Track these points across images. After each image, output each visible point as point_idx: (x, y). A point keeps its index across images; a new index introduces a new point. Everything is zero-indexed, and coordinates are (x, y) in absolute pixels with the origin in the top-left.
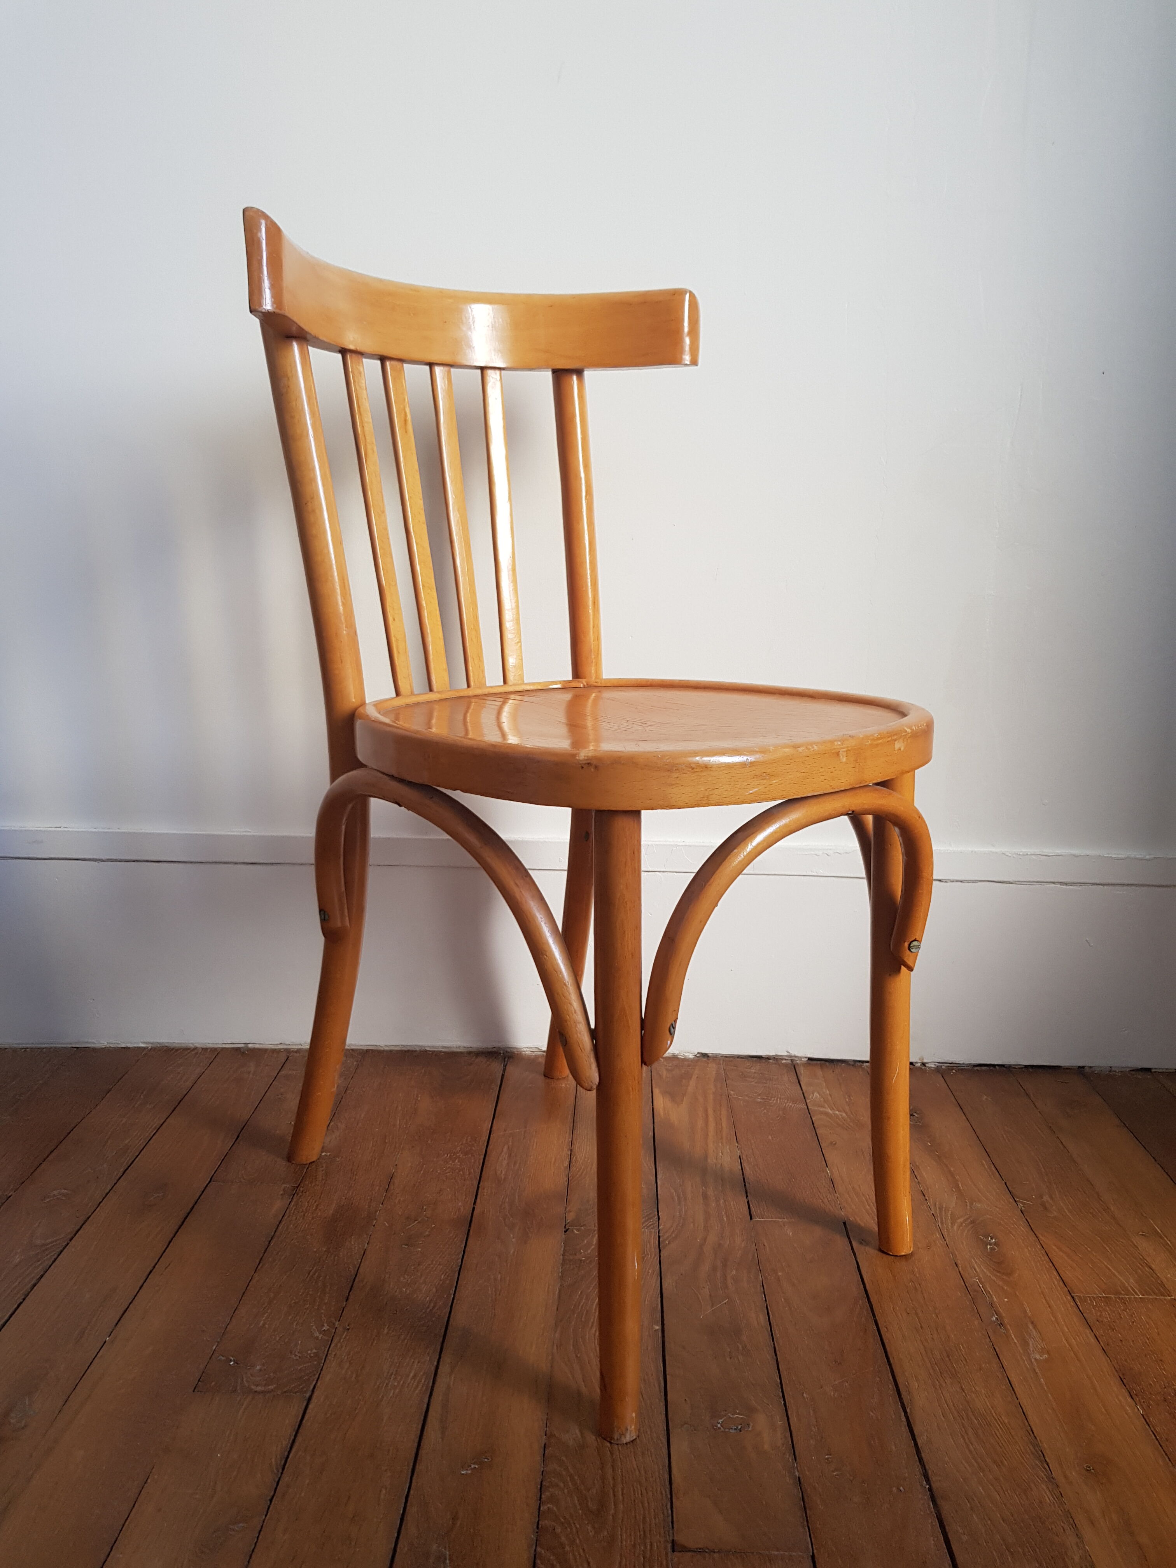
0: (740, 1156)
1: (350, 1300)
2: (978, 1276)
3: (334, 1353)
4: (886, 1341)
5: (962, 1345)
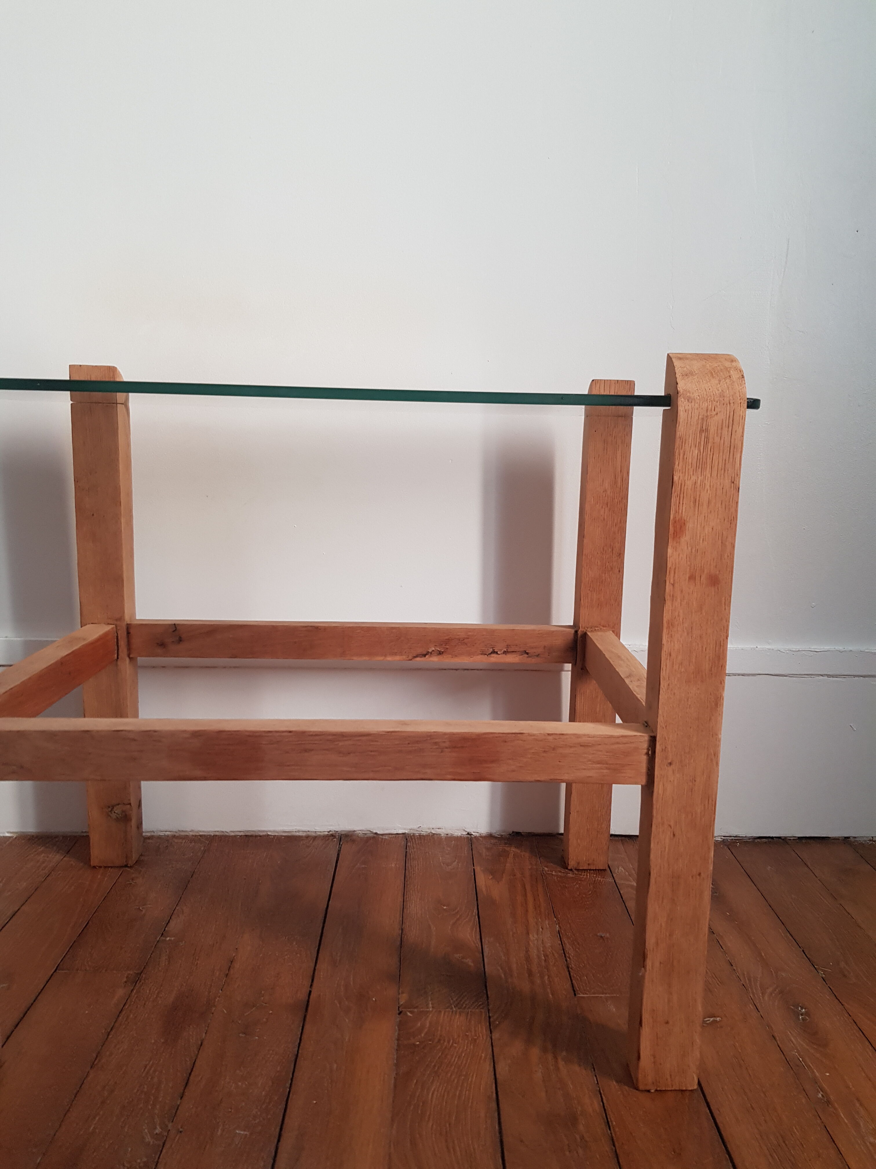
0: (558, 931)
1: (183, 1098)
2: (796, 1048)
3: (165, 1161)
4: (720, 1125)
5: (796, 1128)
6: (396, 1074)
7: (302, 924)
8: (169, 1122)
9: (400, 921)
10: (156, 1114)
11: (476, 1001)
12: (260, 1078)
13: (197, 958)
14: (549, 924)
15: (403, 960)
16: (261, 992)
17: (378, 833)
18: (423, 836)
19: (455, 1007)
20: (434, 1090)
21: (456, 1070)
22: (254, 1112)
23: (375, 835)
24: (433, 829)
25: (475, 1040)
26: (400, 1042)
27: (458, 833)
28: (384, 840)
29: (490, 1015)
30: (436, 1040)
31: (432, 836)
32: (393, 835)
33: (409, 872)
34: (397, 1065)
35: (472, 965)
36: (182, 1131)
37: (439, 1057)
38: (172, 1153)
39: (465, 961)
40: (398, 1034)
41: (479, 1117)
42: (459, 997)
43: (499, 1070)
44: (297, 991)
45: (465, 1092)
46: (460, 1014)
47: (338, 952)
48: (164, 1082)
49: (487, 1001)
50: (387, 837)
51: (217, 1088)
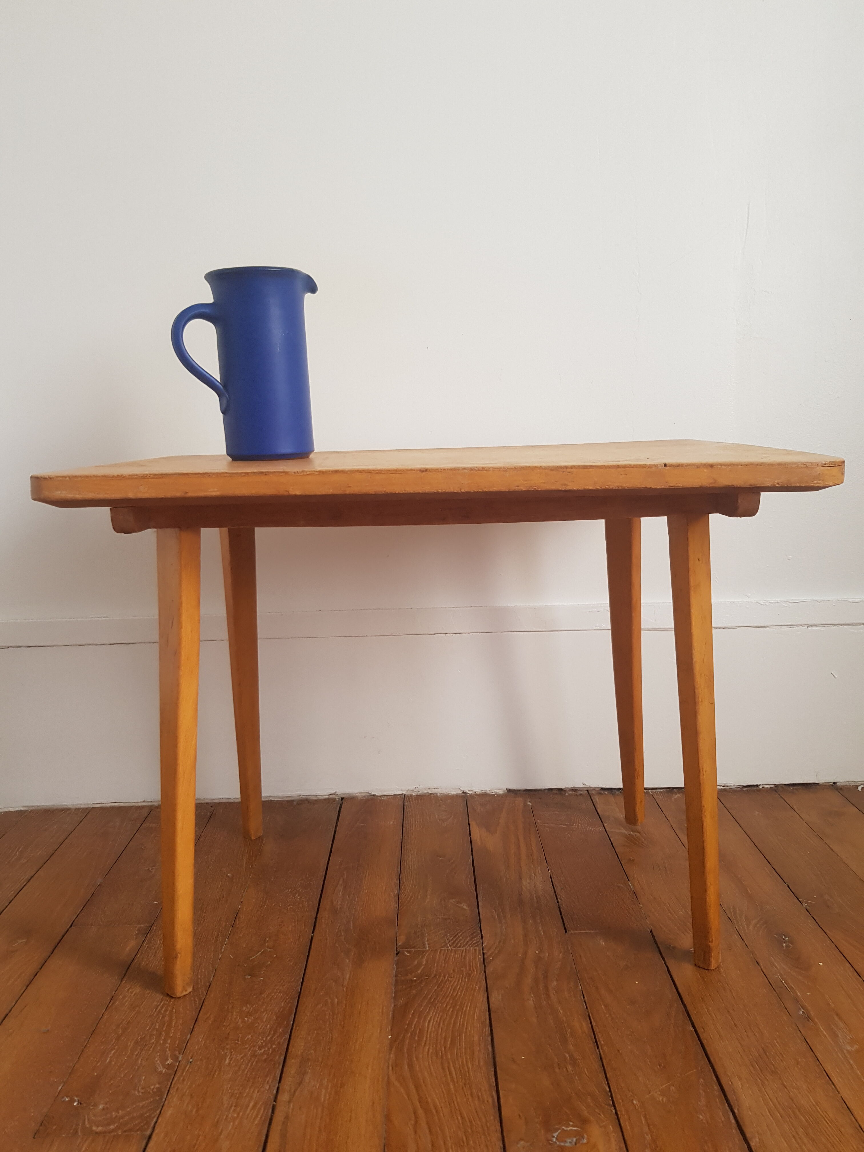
0: (551, 876)
1: (193, 1033)
2: (780, 973)
3: (177, 1087)
4: (704, 1042)
5: (776, 1040)
6: (394, 1006)
7: (304, 878)
8: (179, 1054)
10: (167, 1047)
11: (471, 940)
12: (265, 1013)
13: (204, 911)
14: (541, 870)
15: (400, 907)
16: (266, 939)
17: (377, 794)
18: (420, 796)
19: (450, 946)
20: (431, 1018)
21: (451, 1001)
22: (260, 1043)
23: (374, 797)
24: (429, 789)
25: (470, 974)
26: (398, 978)
27: (453, 792)
28: (382, 802)
29: (484, 952)
30: (433, 976)
31: (428, 795)
32: (391, 797)
33: (406, 828)
34: (395, 998)
35: (467, 908)
36: (192, 1061)
37: (435, 990)
38: (184, 1080)
39: (460, 905)
40: (396, 971)
41: (473, 1040)
42: (454, 937)
43: (492, 1000)
44: (300, 937)
45: (460, 1019)
46: (455, 952)
47: (339, 901)
48: (175, 1020)
49: (481, 940)
50: (385, 798)
51: (224, 1024)
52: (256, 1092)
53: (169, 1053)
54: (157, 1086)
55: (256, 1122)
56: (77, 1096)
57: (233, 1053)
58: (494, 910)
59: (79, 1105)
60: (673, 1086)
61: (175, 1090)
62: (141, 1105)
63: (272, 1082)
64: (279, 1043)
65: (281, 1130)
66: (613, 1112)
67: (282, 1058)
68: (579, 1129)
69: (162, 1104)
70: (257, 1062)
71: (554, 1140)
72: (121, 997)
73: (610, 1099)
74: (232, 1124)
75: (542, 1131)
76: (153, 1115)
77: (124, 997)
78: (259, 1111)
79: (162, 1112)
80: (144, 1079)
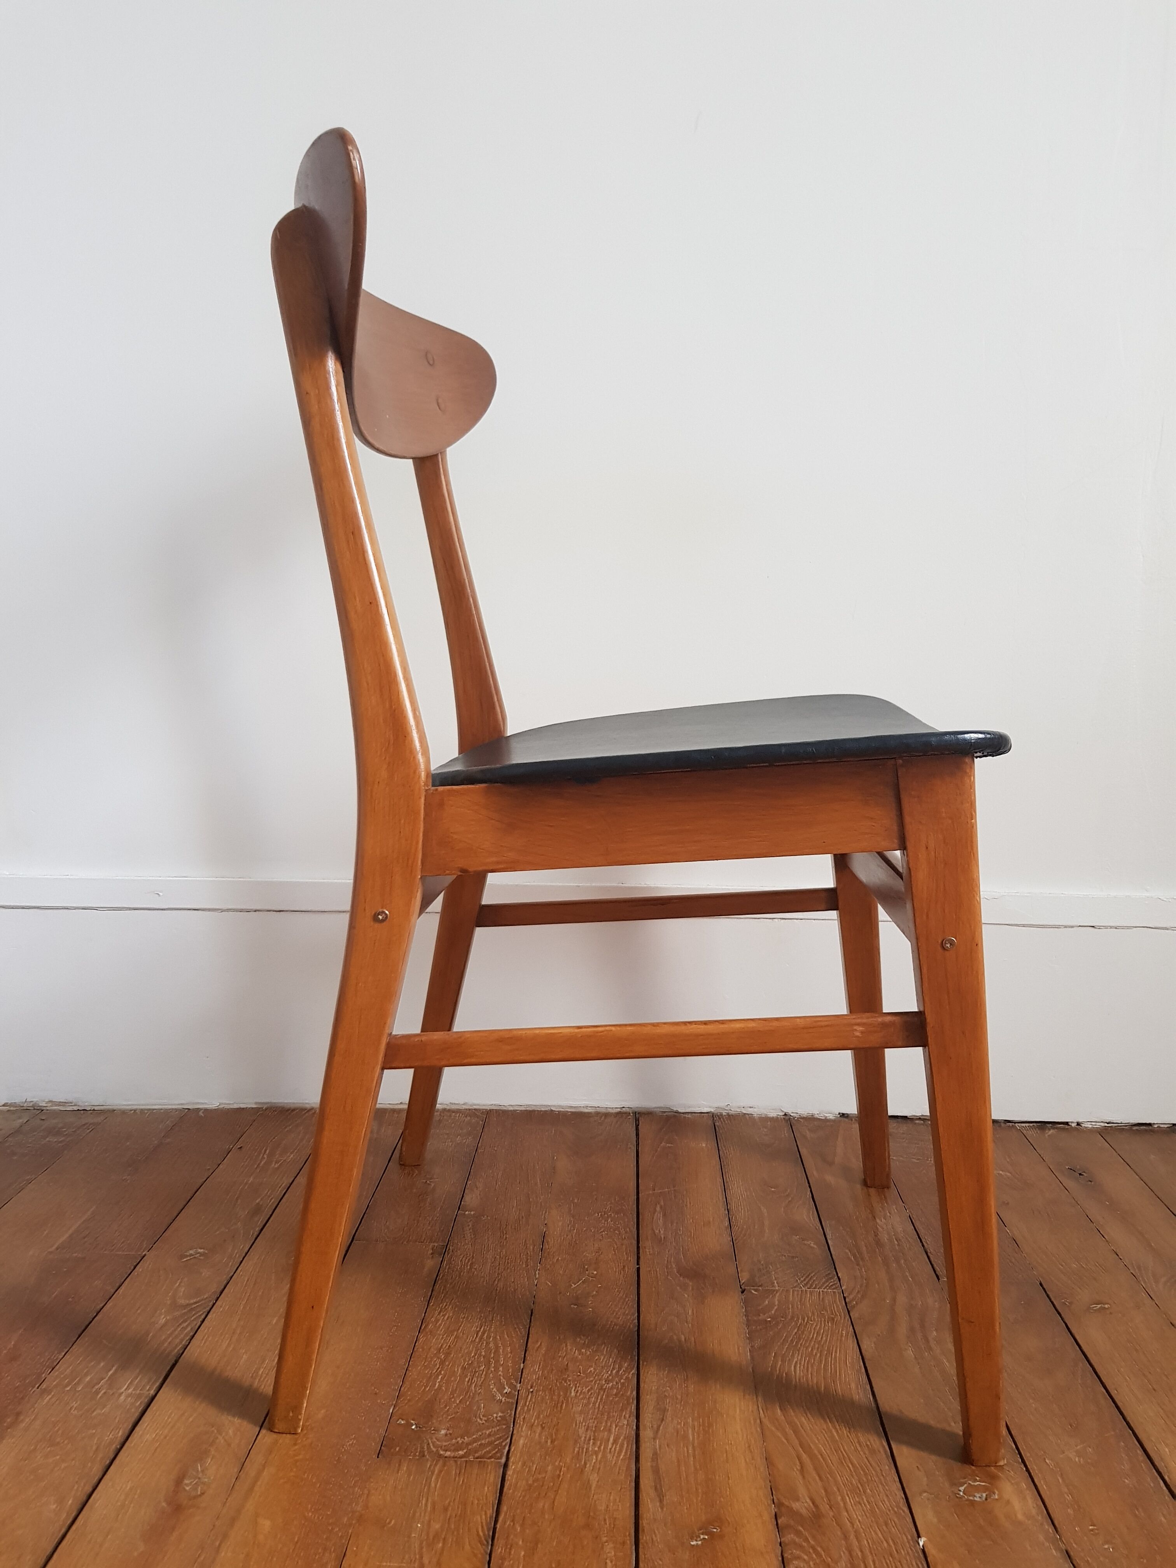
6: (752, 1347)
7: (613, 1201)
8: (517, 1383)
9: (724, 1202)
10: (500, 1375)
11: (827, 1281)
12: (603, 1346)
13: (505, 1232)
14: (896, 1209)
15: (736, 1240)
16: (584, 1267)
17: (680, 1111)
18: (732, 1115)
19: (804, 1287)
20: (796, 1362)
21: (817, 1346)
22: (606, 1376)
23: (676, 1114)
24: (743, 1107)
25: (833, 1319)
26: (750, 1318)
27: (773, 1114)
28: (687, 1119)
29: (845, 1295)
30: (789, 1317)
31: (742, 1116)
32: (697, 1114)
33: (723, 1151)
34: (750, 1339)
35: (815, 1247)
36: (533, 1391)
37: (796, 1333)
38: (529, 1410)
39: (806, 1242)
40: (746, 1310)
41: (850, 1388)
42: (807, 1277)
43: (864, 1347)
44: (624, 1267)
45: (831, 1366)
46: (811, 1293)
47: (661, 1230)
48: (502, 1348)
49: (839, 1282)
50: (689, 1116)
51: (560, 1354)
52: (614, 1427)
53: (503, 1380)
54: (500, 1414)
55: (621, 1457)
56: (413, 1420)
57: (578, 1385)
58: (847, 1251)
59: (418, 1428)
60: (1090, 1447)
61: (522, 1420)
62: (487, 1433)
63: (630, 1417)
64: (627, 1378)
65: (652, 1466)
66: (1023, 1469)
67: (635, 1393)
68: (988, 1485)
69: (511, 1433)
70: (607, 1396)
71: (961, 1493)
72: (433, 1319)
73: (1019, 1456)
74: (594, 1457)
75: (947, 1485)
76: (504, 1444)
77: (437, 1321)
78: (622, 1446)
79: (513, 1441)
80: (484, 1407)
